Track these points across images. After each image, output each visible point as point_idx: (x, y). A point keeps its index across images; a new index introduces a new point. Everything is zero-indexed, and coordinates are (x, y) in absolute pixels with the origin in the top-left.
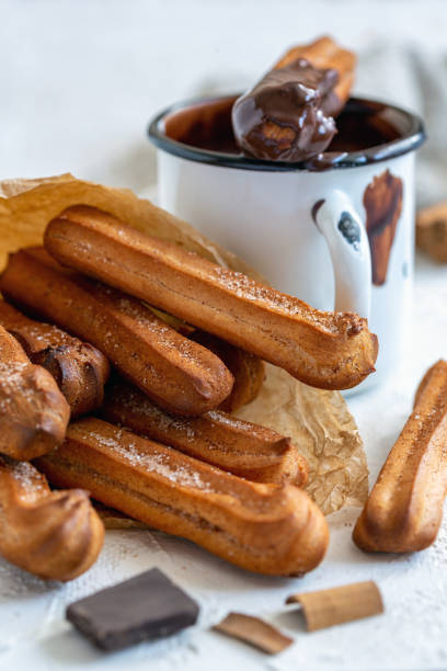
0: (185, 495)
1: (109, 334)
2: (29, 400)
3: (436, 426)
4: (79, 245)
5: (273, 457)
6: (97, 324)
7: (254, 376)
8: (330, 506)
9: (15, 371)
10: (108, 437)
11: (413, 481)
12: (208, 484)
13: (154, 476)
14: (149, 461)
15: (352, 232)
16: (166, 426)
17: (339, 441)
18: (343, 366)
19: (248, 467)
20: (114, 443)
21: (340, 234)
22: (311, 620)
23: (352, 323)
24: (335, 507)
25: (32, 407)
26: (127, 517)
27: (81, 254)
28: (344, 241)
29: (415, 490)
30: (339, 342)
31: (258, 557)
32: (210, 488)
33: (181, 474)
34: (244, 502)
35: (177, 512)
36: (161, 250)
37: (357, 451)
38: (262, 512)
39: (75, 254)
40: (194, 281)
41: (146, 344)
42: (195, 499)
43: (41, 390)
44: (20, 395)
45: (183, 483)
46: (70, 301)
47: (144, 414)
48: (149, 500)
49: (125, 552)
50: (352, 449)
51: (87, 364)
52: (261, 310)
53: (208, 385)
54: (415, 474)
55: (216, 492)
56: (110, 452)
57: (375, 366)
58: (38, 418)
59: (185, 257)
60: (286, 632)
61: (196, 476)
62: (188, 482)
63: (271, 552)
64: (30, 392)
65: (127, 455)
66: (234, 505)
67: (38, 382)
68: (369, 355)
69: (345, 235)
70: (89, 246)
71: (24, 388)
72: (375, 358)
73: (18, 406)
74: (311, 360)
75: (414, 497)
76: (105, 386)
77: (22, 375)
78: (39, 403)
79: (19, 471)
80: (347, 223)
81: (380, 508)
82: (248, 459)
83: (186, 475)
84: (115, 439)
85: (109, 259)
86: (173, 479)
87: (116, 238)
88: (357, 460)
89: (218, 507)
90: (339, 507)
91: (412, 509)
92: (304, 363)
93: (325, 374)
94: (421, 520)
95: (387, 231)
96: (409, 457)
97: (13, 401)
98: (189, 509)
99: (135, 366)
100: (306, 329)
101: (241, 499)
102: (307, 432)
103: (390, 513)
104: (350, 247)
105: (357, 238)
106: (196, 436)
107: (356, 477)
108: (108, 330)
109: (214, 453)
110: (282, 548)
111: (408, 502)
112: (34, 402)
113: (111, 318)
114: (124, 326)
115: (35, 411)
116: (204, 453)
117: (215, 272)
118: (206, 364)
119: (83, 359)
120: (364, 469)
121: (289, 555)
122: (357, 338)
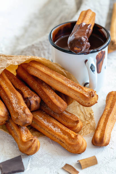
0: (57, 134)
1: (41, 92)
2: (24, 116)
3: (110, 114)
4: (34, 72)
5: (75, 124)
6: (38, 89)
7: (72, 100)
8: (87, 133)
9: (21, 109)
10: (41, 117)
11: (104, 131)
12: (62, 132)
13: (50, 129)
14: (49, 125)
15: (93, 69)
16: (53, 113)
17: (90, 116)
18: (90, 103)
19: (70, 126)
20: (42, 119)
21: (91, 69)
22: (82, 167)
23: (93, 94)
24: (88, 133)
25: (25, 118)
26: (45, 135)
27: (34, 74)
28: (91, 71)
29: (105, 133)
30: (90, 99)
31: (72, 150)
32: (62, 133)
33: (56, 129)
34: (69, 138)
35: (55, 137)
36: (52, 73)
37: (93, 120)
38: (73, 142)
39: (33, 74)
40: (59, 82)
41: (49, 97)
42: (59, 136)
43: (27, 114)
44: (22, 115)
45: (57, 131)
46: (32, 81)
47: (48, 109)
48: (49, 133)
49: (44, 144)
50: (92, 119)
51: (36, 101)
52: (73, 90)
53: (62, 109)
54: (105, 129)
55: (63, 134)
56: (41, 121)
57: (97, 101)
58: (26, 120)
59: (57, 75)
60: (77, 169)
61: (59, 129)
62: (58, 131)
63: (75, 150)
64: (24, 114)
65: (45, 123)
66: (67, 139)
67: (26, 112)
68: (96, 100)
69: (92, 70)
70: (36, 72)
71: (23, 114)
72: (97, 100)
73: (22, 117)
74: (84, 101)
75: (105, 135)
76: (40, 103)
77: (23, 110)
78: (26, 117)
79: (22, 128)
80: (92, 67)
81: (97, 138)
82: (70, 124)
83: (57, 129)
84: (42, 118)
85: (41, 75)
86: (54, 130)
87: (42, 71)
88: (93, 122)
89: (64, 139)
90: (89, 133)
91: (104, 138)
92: (82, 102)
93: (87, 104)
94: (106, 140)
95: (101, 62)
96: (104, 123)
97: (21, 116)
98: (57, 137)
99: (46, 101)
100: (83, 96)
101: (68, 137)
102: (83, 113)
103: (100, 139)
104: (93, 73)
105: (94, 71)
106: (59, 117)
107: (93, 125)
108: (40, 91)
109: (63, 121)
110: (77, 150)
111: (103, 137)
112: (25, 117)
113: (41, 88)
114: (44, 91)
115: (25, 119)
116: (61, 121)
117: (63, 79)
118: (61, 103)
119: (35, 99)
120: (94, 123)
121: (78, 151)
122: (94, 97)
